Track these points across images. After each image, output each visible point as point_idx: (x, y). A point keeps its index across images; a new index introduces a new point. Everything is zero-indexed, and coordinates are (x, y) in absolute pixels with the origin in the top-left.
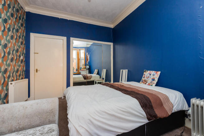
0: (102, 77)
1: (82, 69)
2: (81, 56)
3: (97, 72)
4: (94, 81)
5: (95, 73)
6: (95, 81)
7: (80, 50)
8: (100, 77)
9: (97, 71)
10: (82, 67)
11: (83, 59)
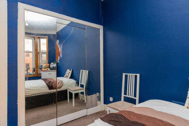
0: (80, 83)
1: (43, 69)
2: (42, 49)
3: (70, 74)
4: (66, 90)
5: (67, 77)
6: (68, 90)
7: (39, 38)
8: (78, 83)
9: (71, 72)
10: (44, 65)
11: (44, 53)
